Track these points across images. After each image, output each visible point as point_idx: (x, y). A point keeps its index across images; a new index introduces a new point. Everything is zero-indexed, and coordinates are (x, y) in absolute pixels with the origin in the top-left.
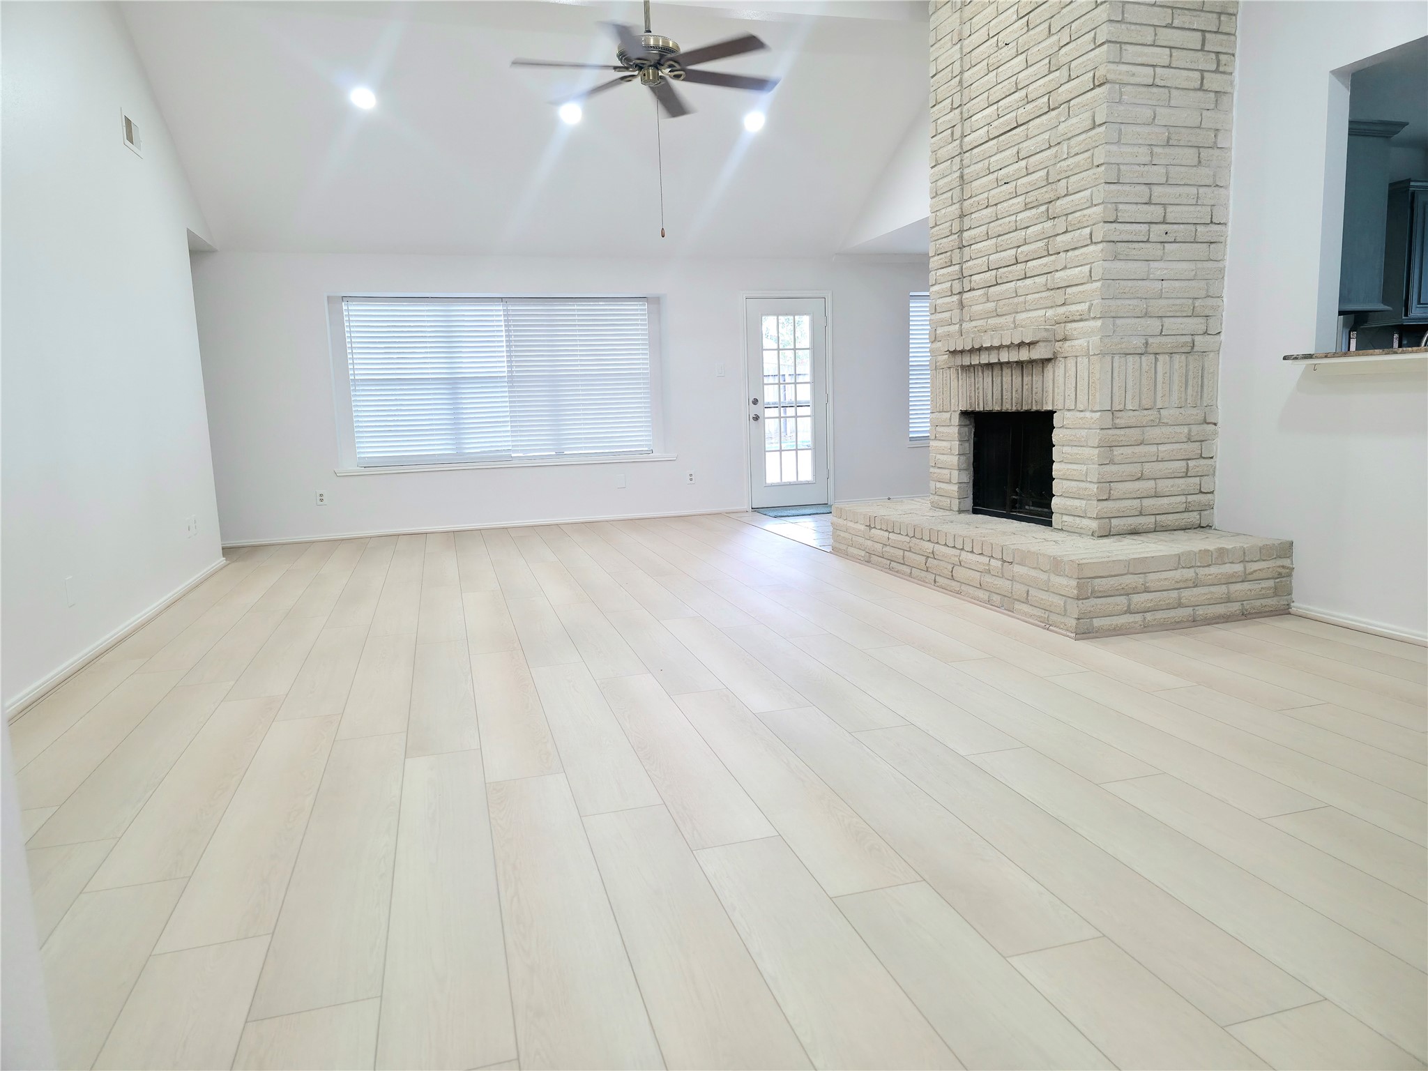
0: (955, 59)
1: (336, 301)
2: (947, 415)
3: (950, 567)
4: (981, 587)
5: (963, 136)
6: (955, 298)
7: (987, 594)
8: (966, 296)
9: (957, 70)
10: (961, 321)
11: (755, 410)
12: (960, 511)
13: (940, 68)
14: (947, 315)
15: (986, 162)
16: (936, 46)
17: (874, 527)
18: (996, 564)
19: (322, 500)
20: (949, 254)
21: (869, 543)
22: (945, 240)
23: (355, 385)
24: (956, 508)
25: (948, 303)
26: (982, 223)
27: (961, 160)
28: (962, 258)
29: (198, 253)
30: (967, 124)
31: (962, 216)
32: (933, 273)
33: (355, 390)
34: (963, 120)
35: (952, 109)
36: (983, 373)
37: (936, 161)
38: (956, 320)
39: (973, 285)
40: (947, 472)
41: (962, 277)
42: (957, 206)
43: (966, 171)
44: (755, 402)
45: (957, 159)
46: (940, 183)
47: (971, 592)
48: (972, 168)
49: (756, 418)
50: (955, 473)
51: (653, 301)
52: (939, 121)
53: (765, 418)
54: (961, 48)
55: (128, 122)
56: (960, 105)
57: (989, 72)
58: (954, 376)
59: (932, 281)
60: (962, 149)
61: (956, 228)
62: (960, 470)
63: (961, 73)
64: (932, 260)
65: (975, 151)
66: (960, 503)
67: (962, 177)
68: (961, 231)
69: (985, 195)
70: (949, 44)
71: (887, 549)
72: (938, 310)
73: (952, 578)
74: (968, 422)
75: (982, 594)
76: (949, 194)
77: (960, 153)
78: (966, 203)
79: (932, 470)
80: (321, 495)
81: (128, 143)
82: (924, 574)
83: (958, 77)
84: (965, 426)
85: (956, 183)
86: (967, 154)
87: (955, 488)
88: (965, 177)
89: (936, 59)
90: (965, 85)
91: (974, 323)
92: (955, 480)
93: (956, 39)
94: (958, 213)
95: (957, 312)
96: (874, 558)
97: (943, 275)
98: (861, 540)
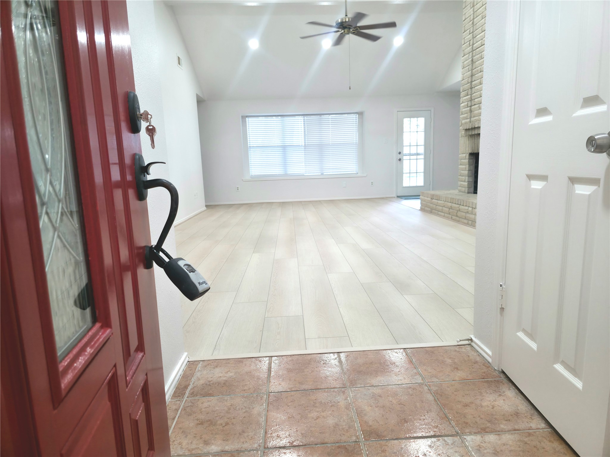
0: (471, 14)
1: (244, 117)
2: (465, 155)
3: (456, 212)
4: (465, 219)
5: (473, 44)
6: (469, 108)
7: (467, 221)
8: (473, 107)
9: (472, 17)
10: (471, 117)
11: (399, 156)
12: (468, 193)
13: (466, 17)
14: (466, 115)
15: (481, 54)
16: (465, 9)
17: (434, 199)
18: (470, 209)
19: (238, 190)
20: (467, 91)
21: (432, 205)
22: (466, 86)
23: (250, 148)
24: (467, 191)
25: (466, 111)
26: (478, 78)
27: (472, 54)
28: (471, 92)
29: (200, 102)
30: (475, 39)
31: (472, 76)
32: (462, 99)
33: (250, 150)
34: (473, 38)
35: (470, 34)
36: (477, 137)
37: (464, 54)
38: (469, 117)
39: (475, 103)
40: (464, 177)
41: (471, 100)
42: (470, 72)
43: (474, 58)
44: (400, 153)
45: (471, 53)
46: (465, 63)
47: (462, 221)
48: (476, 57)
49: (400, 160)
50: (467, 178)
51: (360, 114)
52: (465, 39)
53: (403, 160)
54: (473, 10)
55: (179, 58)
56: (473, 32)
57: (483, 19)
58: (467, 139)
59: (461, 102)
60: (473, 49)
61: (470, 81)
62: (468, 176)
63: (474, 19)
64: (461, 93)
65: (477, 50)
66: (468, 190)
67: (472, 60)
68: (472, 82)
69: (480, 67)
70: (469, 8)
71: (437, 207)
72: (463, 113)
73: (457, 216)
74: (472, 157)
75: (466, 221)
76: (468, 67)
77: (472, 51)
78: (474, 71)
79: (459, 177)
80: (238, 188)
81: (178, 65)
82: (448, 215)
83: (472, 21)
84: (471, 159)
85: (470, 63)
86: (474, 51)
87: (466, 184)
88: (474, 60)
89: (465, 14)
90: (474, 24)
91: (475, 118)
92: (467, 180)
93: (472, 6)
94: (470, 74)
95: (469, 114)
96: (433, 211)
97: (465, 99)
98: (429, 204)
